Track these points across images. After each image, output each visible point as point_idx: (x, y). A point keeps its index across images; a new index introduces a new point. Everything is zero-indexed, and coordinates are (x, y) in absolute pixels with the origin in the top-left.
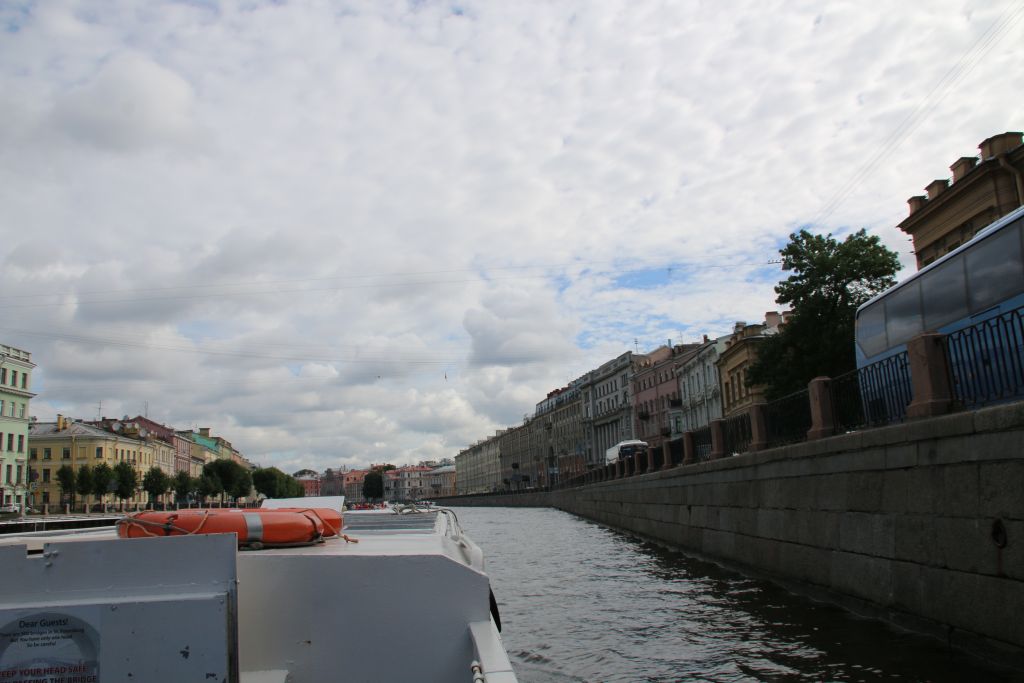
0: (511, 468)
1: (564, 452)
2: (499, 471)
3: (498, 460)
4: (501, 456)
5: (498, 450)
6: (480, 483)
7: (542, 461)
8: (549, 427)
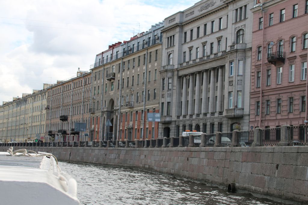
0: (59, 121)
1: (129, 105)
2: (44, 123)
3: (44, 112)
4: (48, 108)
5: (45, 102)
6: (21, 133)
7: (98, 114)
8: (112, 78)
